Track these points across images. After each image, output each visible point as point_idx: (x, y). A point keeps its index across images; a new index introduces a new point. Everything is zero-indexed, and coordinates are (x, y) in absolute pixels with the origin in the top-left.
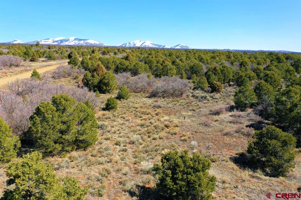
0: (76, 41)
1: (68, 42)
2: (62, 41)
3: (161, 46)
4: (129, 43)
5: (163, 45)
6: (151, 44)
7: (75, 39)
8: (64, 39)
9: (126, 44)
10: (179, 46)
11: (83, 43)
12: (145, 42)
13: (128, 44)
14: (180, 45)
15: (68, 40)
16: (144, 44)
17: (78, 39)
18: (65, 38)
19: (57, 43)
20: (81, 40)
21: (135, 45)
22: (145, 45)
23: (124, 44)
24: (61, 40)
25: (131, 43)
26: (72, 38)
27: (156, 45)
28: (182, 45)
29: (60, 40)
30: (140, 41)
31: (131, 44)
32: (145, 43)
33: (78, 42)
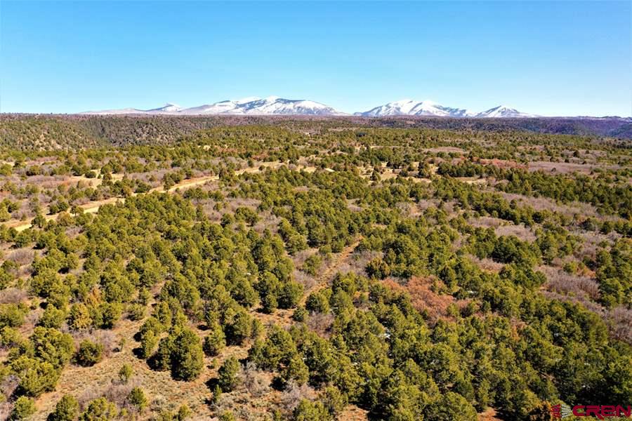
0: (279, 105)
1: (264, 106)
2: (252, 105)
3: (457, 110)
4: (388, 106)
5: (461, 109)
6: (435, 107)
7: (278, 101)
8: (256, 101)
9: (381, 107)
10: (497, 111)
11: (292, 108)
12: (421, 104)
13: (384, 108)
14: (499, 109)
15: (264, 102)
16: (418, 109)
17: (282, 100)
18: (259, 99)
19: (243, 108)
20: (289, 101)
21: (398, 109)
22: (421, 111)
23: (376, 108)
24: (251, 103)
25: (390, 105)
26: (271, 99)
27: (445, 109)
28: (505, 109)
29: (248, 103)
30: (411, 102)
31: (390, 107)
32: (420, 106)
33: (283, 107)
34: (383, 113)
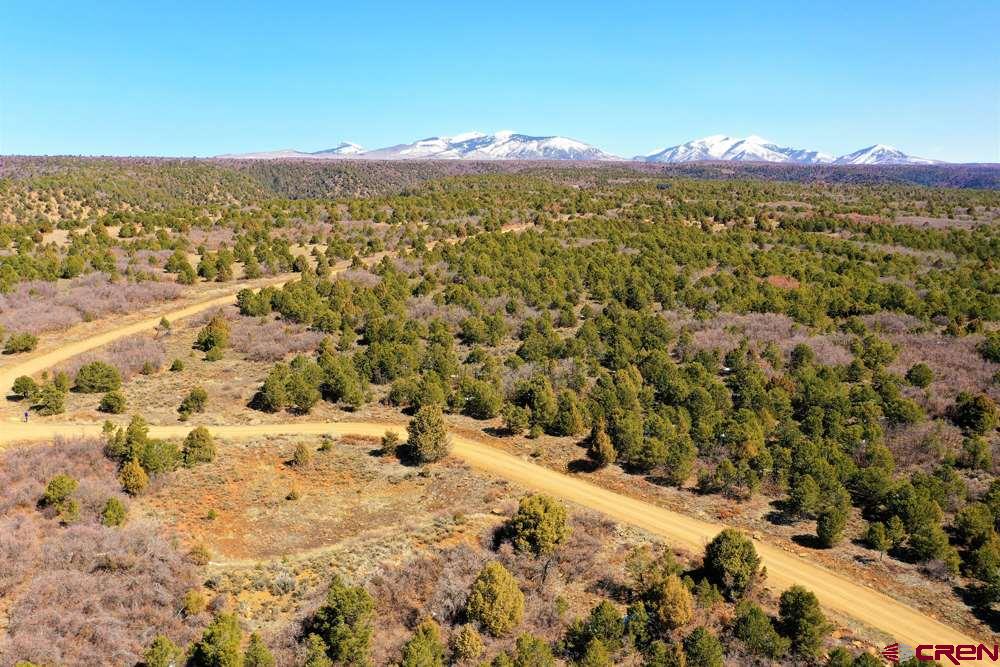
0: (515, 145)
1: (492, 145)
2: (472, 144)
3: (802, 152)
4: (688, 146)
5: (809, 151)
6: (765, 146)
7: (513, 138)
8: (479, 139)
9: (677, 147)
10: (869, 154)
11: (535, 150)
12: (742, 142)
13: (682, 149)
14: (872, 151)
15: (492, 140)
16: (739, 149)
17: (520, 136)
18: (483, 135)
19: (459, 149)
20: (531, 139)
21: (706, 151)
22: (743, 153)
23: (670, 149)
24: (472, 140)
25: (692, 144)
26: (503, 135)
27: (782, 151)
28: (883, 150)
29: (467, 142)
30: (727, 139)
31: (692, 148)
32: (741, 146)
33: (522, 147)
34: (680, 157)
